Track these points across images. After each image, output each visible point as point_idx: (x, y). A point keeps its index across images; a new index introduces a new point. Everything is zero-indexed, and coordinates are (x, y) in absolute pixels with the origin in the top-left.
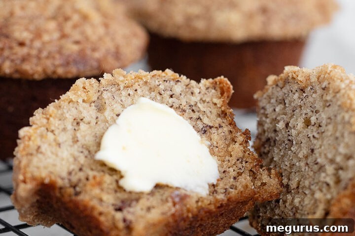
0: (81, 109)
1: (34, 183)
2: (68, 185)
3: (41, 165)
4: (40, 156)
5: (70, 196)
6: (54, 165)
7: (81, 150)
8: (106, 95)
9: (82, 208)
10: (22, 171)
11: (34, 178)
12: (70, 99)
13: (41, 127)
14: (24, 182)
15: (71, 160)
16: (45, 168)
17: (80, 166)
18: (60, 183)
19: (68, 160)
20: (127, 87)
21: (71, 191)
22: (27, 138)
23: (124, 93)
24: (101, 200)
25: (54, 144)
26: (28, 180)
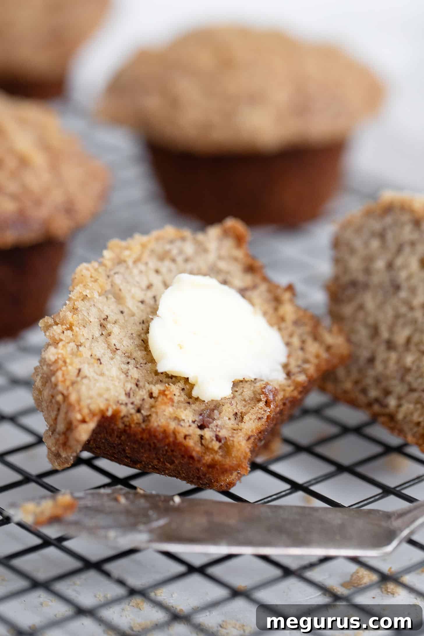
0: (100, 306)
1: (96, 419)
2: (133, 411)
3: (93, 393)
4: (85, 381)
5: (138, 424)
6: (108, 389)
7: (125, 360)
8: (118, 280)
9: (160, 436)
10: (77, 408)
11: (93, 414)
12: (83, 295)
13: (68, 343)
14: (84, 421)
15: (123, 376)
16: (100, 395)
17: (135, 381)
18: (124, 410)
19: (118, 378)
20: (135, 262)
21: (138, 417)
22: (61, 362)
23: (135, 271)
24: (177, 419)
25: (93, 361)
26: (87, 419)
